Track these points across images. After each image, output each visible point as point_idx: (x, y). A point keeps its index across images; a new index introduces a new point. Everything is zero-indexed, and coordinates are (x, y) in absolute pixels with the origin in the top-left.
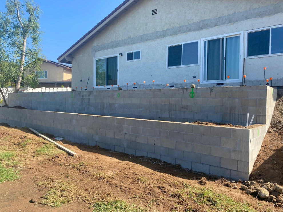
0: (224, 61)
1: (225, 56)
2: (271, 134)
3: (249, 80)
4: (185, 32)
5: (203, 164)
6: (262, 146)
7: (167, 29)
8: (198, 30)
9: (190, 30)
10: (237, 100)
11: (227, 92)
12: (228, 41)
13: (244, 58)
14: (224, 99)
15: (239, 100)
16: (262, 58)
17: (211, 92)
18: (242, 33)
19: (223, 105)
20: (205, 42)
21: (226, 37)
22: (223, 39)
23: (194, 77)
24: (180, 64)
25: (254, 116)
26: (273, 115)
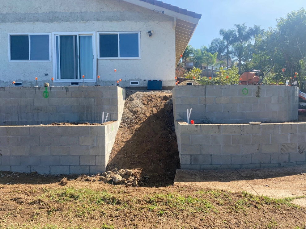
0: (78, 59)
1: (78, 54)
2: (122, 128)
3: (103, 80)
4: (31, 21)
5: (62, 166)
6: (115, 140)
7: (7, 13)
8: (48, 22)
9: (37, 20)
10: (93, 99)
11: (83, 91)
12: (82, 39)
13: (97, 59)
14: (80, 98)
15: (95, 100)
16: (113, 60)
17: (67, 91)
18: (94, 33)
19: (79, 105)
20: (57, 37)
21: (79, 34)
22: (76, 36)
23: (46, 75)
24: (27, 58)
25: (108, 114)
26: (123, 112)
